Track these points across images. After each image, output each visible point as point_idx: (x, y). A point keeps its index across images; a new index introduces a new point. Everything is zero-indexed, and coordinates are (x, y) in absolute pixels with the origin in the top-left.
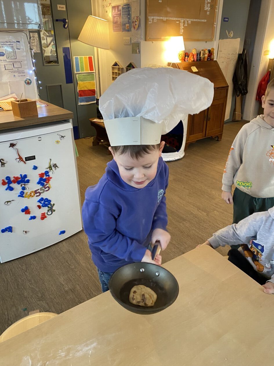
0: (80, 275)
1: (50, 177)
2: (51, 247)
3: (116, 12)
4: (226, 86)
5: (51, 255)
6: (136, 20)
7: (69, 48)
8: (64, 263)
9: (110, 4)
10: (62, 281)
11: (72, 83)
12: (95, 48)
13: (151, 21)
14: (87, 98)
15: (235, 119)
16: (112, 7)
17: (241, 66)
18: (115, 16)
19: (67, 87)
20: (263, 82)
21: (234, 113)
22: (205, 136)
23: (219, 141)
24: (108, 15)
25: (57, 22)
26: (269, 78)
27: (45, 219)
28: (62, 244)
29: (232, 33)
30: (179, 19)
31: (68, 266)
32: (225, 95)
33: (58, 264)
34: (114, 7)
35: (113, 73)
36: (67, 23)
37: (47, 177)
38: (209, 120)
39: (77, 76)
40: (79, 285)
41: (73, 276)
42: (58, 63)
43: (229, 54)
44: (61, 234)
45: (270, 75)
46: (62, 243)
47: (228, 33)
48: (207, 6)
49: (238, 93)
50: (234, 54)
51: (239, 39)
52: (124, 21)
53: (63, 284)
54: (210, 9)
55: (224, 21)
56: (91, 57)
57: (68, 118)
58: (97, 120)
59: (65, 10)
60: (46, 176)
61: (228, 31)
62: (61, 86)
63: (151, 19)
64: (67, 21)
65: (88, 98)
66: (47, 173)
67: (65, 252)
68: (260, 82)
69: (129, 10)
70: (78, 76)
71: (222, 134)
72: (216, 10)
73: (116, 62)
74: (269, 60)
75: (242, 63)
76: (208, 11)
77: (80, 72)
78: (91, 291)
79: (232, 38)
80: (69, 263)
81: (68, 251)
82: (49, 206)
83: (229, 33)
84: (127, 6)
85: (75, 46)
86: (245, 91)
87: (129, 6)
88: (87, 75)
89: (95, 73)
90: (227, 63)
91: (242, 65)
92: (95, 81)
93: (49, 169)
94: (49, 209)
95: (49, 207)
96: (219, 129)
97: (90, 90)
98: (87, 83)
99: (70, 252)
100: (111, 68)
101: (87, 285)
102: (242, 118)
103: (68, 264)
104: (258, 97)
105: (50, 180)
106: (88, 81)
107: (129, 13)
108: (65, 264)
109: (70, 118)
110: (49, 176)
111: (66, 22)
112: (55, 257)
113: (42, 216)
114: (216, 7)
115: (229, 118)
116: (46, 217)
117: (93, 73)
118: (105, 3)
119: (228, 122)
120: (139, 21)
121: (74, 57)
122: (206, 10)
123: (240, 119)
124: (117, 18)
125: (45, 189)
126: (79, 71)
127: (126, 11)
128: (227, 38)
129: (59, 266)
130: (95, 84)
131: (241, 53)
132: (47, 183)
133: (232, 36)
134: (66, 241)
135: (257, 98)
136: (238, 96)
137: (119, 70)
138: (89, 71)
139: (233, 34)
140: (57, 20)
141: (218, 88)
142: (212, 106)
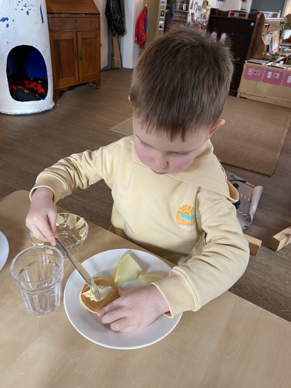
4: (97, 13)
15: (115, 65)
21: (112, 59)
22: (79, 82)
23: (98, 89)
26: (146, 14)
38: (80, 59)
45: (146, 11)
49: (114, 32)
68: (137, 19)
71: (100, 80)
86: (122, 30)
96: (96, 72)
102: (121, 65)
119: (105, 70)
123: (119, 66)
135: (136, 40)
141: (86, 14)
142: (82, 39)
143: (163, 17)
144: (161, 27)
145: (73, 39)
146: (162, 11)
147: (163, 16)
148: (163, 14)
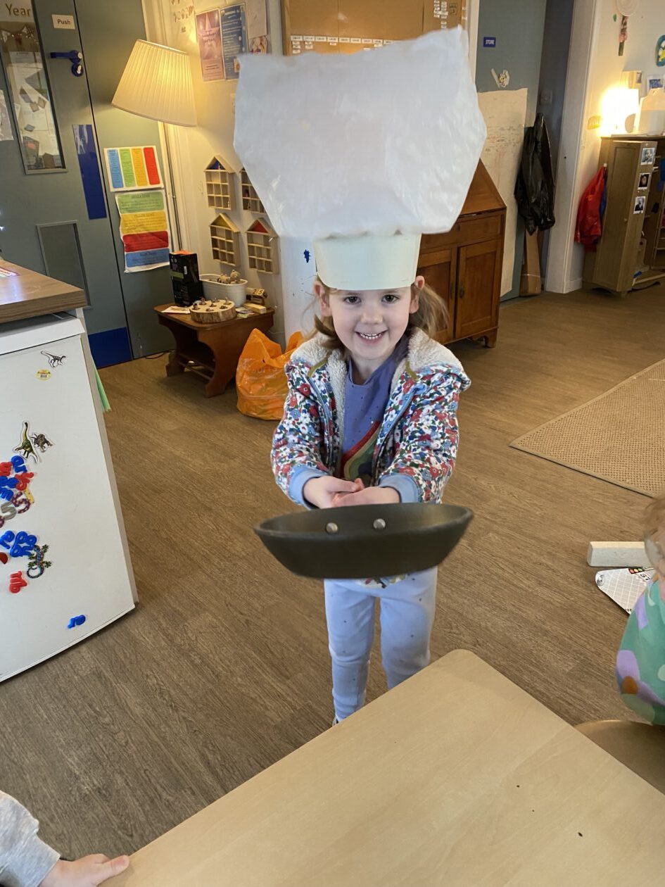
0: (127, 743)
1: (29, 472)
2: (48, 664)
3: (207, 29)
4: (499, 207)
5: (47, 690)
6: (260, 48)
7: (91, 126)
8: (81, 710)
9: (191, 8)
10: (75, 764)
11: (105, 216)
12: (160, 124)
13: (299, 47)
14: (146, 254)
15: (528, 289)
16: (197, 16)
17: (533, 159)
18: (204, 38)
19: (92, 230)
20: (590, 196)
21: (522, 277)
22: (454, 337)
23: (488, 347)
24: (187, 39)
25: (53, 60)
26: (603, 184)
27: (23, 589)
28: (80, 652)
29: (506, 77)
30: (371, 42)
31: (93, 718)
32: (499, 232)
33: (65, 713)
34: (200, 17)
35: (210, 186)
36: (82, 63)
37: (20, 473)
38: (461, 297)
39: (116, 198)
40: (124, 774)
41: (105, 746)
42: (64, 167)
43: (502, 129)
44: (73, 626)
45: (605, 177)
46: (77, 650)
47: (495, 77)
48: (440, 7)
49: (532, 226)
50: (514, 130)
51: (524, 92)
52: (228, 52)
53: (78, 773)
54: (447, 13)
55: (485, 45)
56: (152, 149)
57: (68, 305)
58: (173, 309)
59: (74, 28)
60: (18, 470)
61: (495, 71)
62: (75, 225)
63: (298, 43)
64: (80, 56)
65: (150, 253)
66: (17, 461)
67: (87, 676)
68: (584, 194)
69: (240, 22)
70: (119, 200)
71: (496, 329)
72: (462, 18)
73: (215, 159)
74: (600, 140)
75: (536, 149)
76: (444, 20)
77: (125, 188)
78: (156, 790)
79: (508, 88)
80: (98, 709)
81: (94, 674)
82: (32, 552)
83: (499, 77)
84: (234, 12)
85: (107, 120)
86: (549, 220)
87: (238, 11)
88: (144, 196)
89: (165, 188)
90: (497, 150)
91: (535, 155)
92: (165, 210)
93: (23, 451)
94: (32, 561)
95: (31, 557)
96: (489, 317)
97: (153, 234)
98: (144, 215)
99: (100, 676)
100: (204, 174)
101: (145, 770)
102: (543, 287)
103: (95, 711)
104: (579, 234)
105: (29, 481)
106: (147, 210)
107: (241, 29)
108: (85, 713)
109: (77, 306)
110: (24, 469)
111: (80, 59)
112: (57, 693)
113: (12, 581)
114: (463, 8)
115: (511, 289)
116: (24, 584)
117: (159, 191)
118: (178, 8)
119: (509, 299)
120: (265, 47)
121: (106, 150)
122: (437, 18)
123: (538, 290)
124: (211, 45)
125: (17, 506)
126: (122, 186)
127: (233, 26)
128: (495, 88)
129: (67, 719)
130: (165, 217)
131: (532, 125)
132: (19, 489)
133: (506, 83)
134: (89, 644)
135: (579, 237)
136: (531, 234)
137: (223, 180)
138: (147, 184)
139: (508, 77)
140: (53, 55)
141: (479, 213)
142: (467, 259)
143: (646, 188)
144: (638, 208)
145: (450, 262)
146: (642, 177)
147: (646, 185)
148: (644, 182)
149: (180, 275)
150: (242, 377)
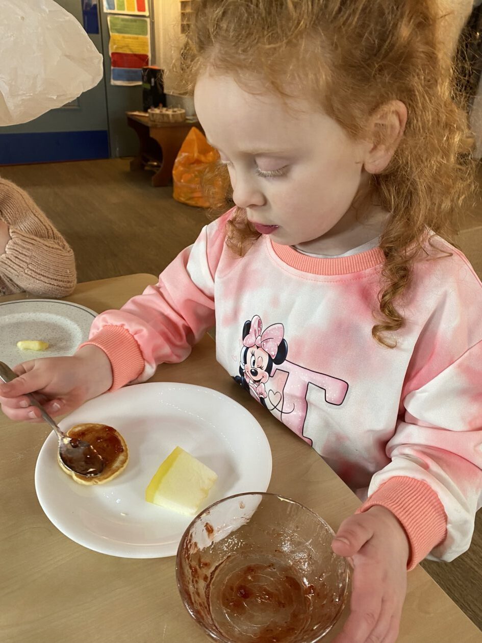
11: (98, 32)
14: (129, 72)
35: (183, 15)
39: (109, 18)
58: (138, 113)
65: (132, 71)
70: (110, 20)
77: (116, 11)
88: (132, 21)
89: (150, 17)
92: (149, 36)
97: (136, 55)
98: (130, 38)
100: (180, 4)
106: (134, 34)
126: (114, 9)
130: (148, 43)
138: (135, 11)
149: (148, 86)
150: (177, 168)
